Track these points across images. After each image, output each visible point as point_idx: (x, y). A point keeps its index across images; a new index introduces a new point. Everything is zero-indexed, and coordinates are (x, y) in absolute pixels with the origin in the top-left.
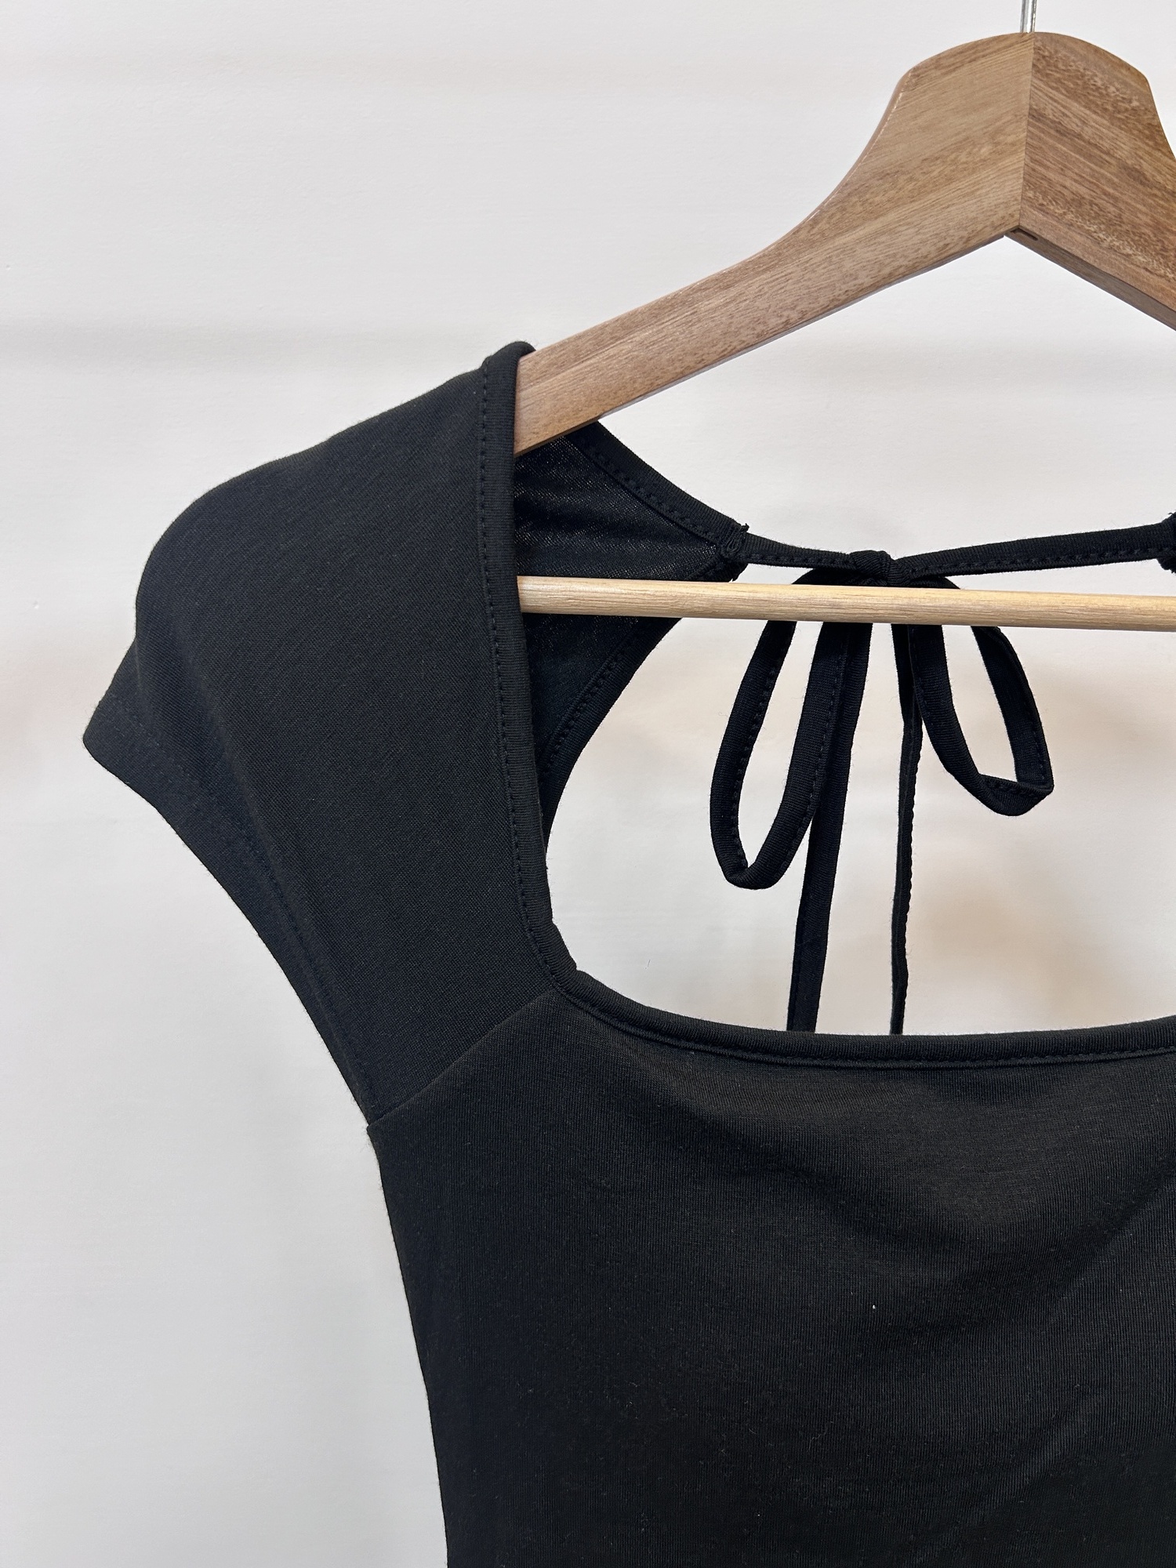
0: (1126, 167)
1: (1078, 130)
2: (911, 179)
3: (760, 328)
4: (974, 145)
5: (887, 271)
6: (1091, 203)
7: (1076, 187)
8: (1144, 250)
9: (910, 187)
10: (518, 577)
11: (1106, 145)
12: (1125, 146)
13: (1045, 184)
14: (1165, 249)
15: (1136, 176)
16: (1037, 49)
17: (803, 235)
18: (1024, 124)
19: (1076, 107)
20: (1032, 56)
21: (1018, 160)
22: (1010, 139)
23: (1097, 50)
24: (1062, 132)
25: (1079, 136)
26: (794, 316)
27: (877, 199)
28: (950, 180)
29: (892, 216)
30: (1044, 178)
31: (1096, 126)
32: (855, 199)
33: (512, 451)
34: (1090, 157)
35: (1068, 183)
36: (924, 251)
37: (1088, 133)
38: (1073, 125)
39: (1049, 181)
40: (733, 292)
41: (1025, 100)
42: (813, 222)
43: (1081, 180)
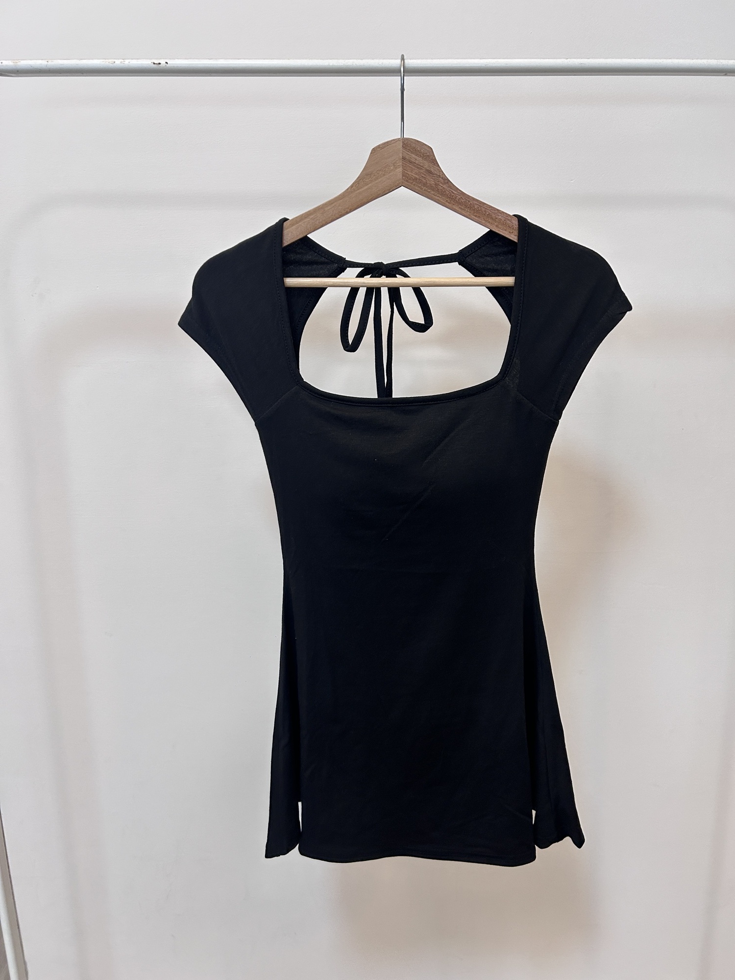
0: (427, 170)
1: (414, 161)
2: (374, 175)
3: (340, 214)
4: (389, 166)
5: (370, 198)
6: (419, 179)
7: (415, 175)
8: (433, 191)
9: (374, 177)
10: (284, 278)
11: (421, 164)
12: (426, 165)
13: (407, 175)
14: (438, 190)
15: (430, 172)
16: (403, 142)
17: (349, 190)
18: (401, 161)
19: (413, 156)
20: (402, 144)
21: (400, 169)
22: (398, 164)
23: (418, 141)
24: (411, 162)
25: (415, 163)
26: (349, 210)
27: (367, 180)
28: (384, 175)
29: (370, 185)
30: (407, 174)
31: (419, 160)
32: (361, 181)
33: (282, 245)
34: (418, 168)
35: (413, 174)
36: (379, 193)
37: (417, 162)
38: (413, 160)
39: (408, 174)
40: (333, 205)
41: (401, 155)
42: (352, 186)
43: (416, 174)
